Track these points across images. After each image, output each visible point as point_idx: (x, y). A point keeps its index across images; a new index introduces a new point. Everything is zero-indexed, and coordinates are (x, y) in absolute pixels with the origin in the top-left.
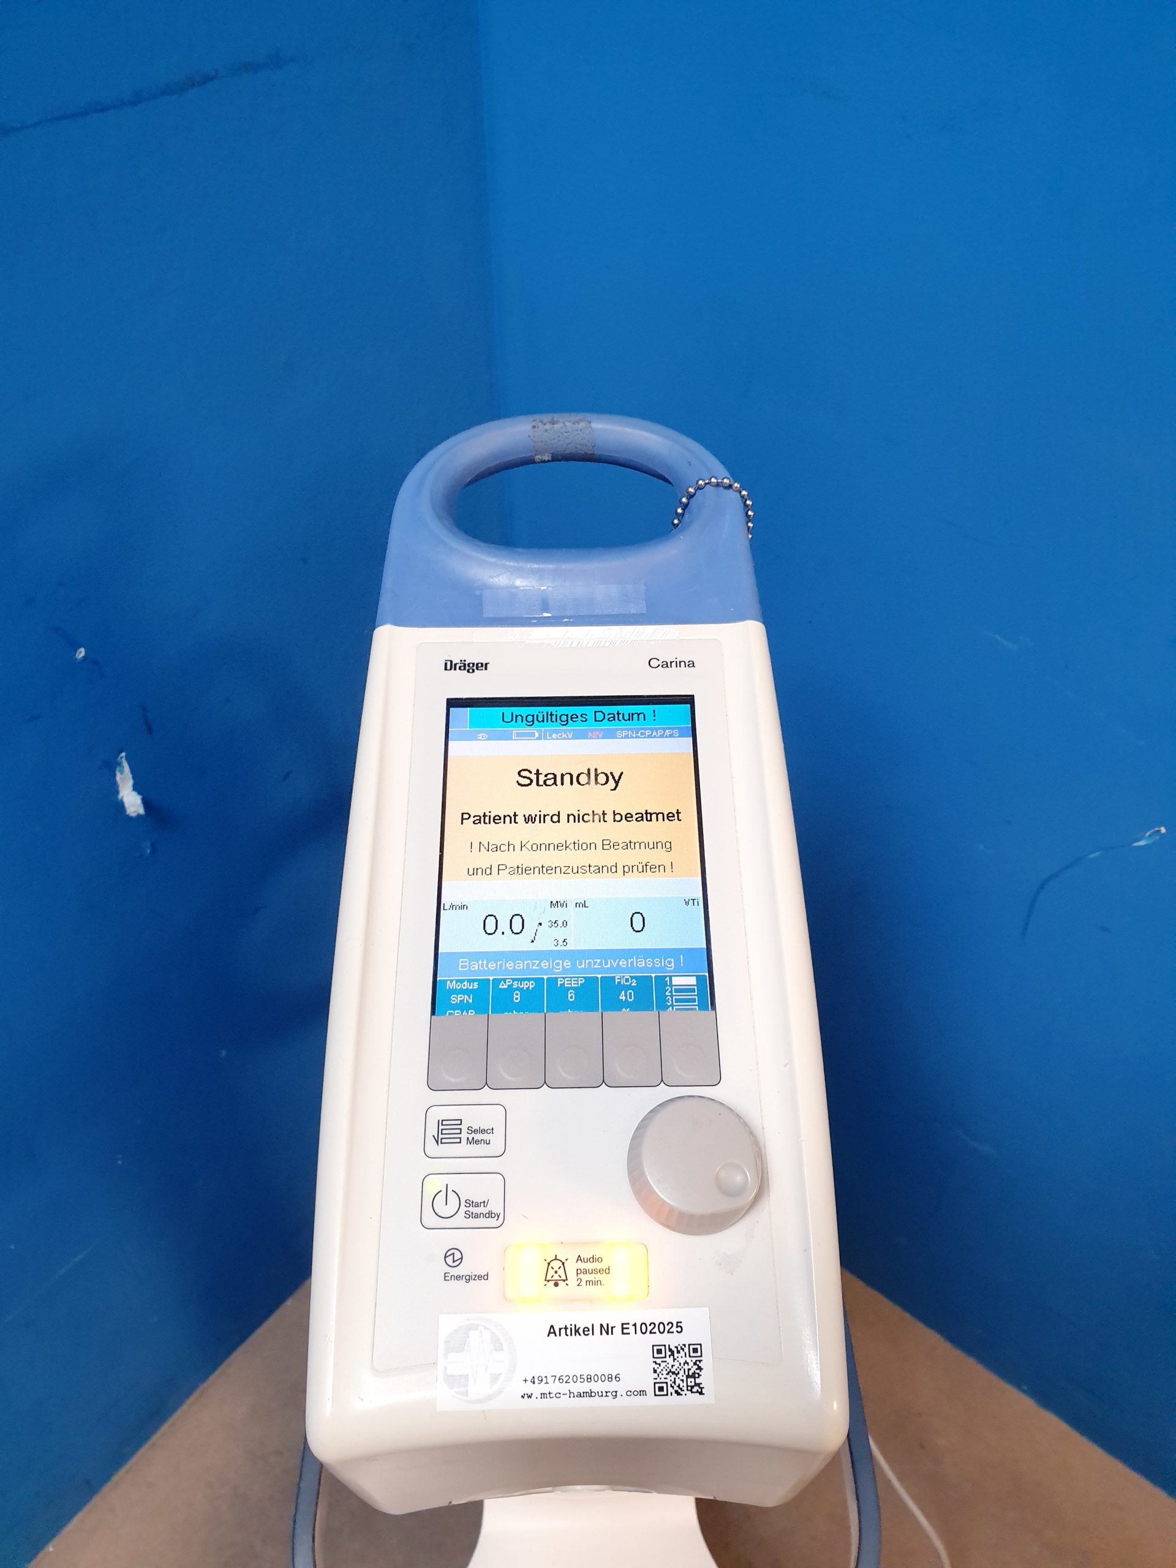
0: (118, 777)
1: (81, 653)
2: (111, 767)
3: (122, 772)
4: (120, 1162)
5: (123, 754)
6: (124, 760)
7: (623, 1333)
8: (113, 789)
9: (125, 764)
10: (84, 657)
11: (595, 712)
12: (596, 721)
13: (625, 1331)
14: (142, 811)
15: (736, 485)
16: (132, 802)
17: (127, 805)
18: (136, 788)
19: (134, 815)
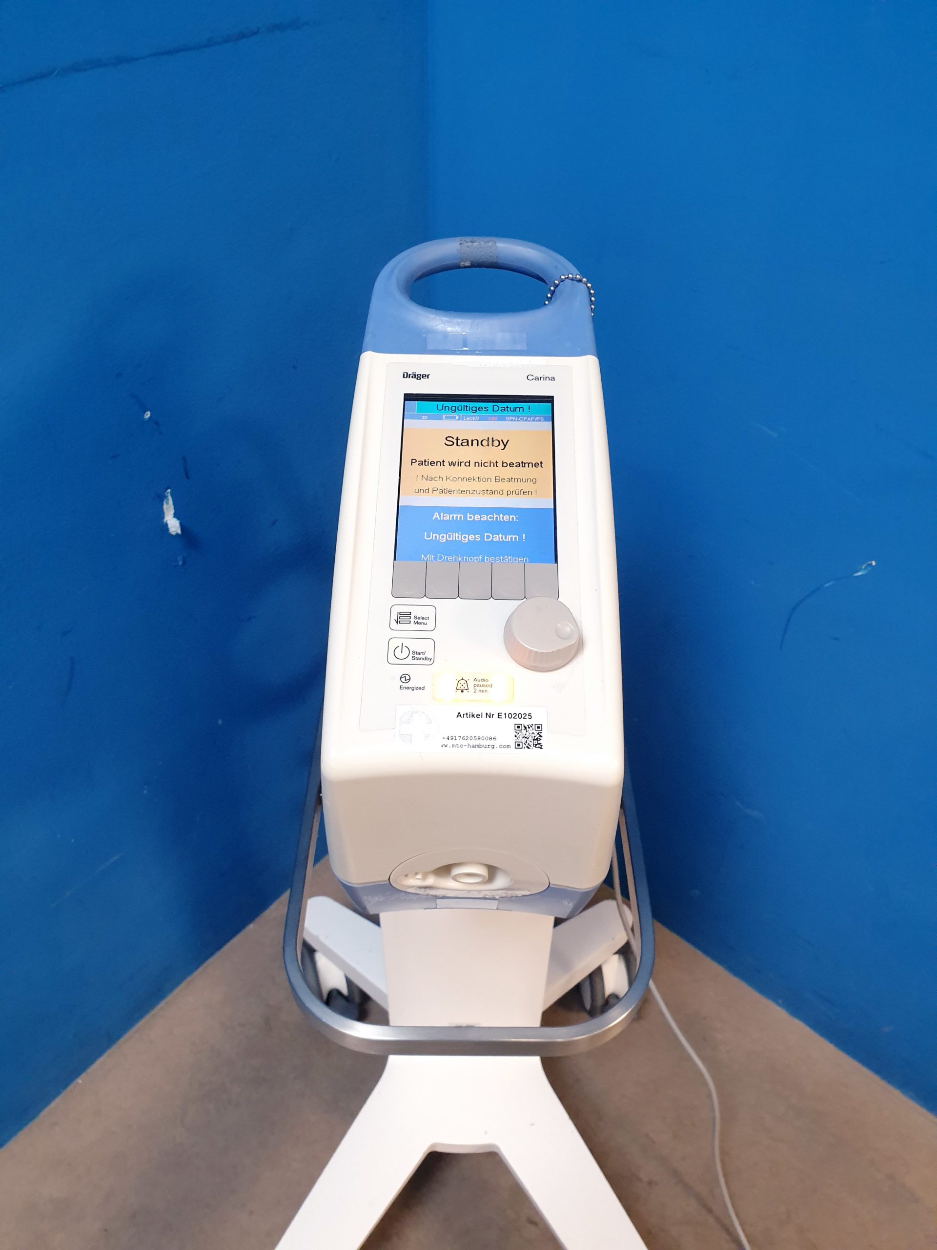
0: (165, 506)
1: (148, 415)
2: (161, 498)
3: (167, 503)
4: (145, 792)
5: (169, 490)
6: (169, 494)
7: (498, 718)
8: (161, 514)
9: (170, 497)
10: (150, 418)
11: (493, 406)
12: (493, 411)
13: (500, 717)
14: (179, 532)
15: (584, 280)
16: (174, 525)
17: (169, 526)
18: (176, 516)
19: (174, 533)
